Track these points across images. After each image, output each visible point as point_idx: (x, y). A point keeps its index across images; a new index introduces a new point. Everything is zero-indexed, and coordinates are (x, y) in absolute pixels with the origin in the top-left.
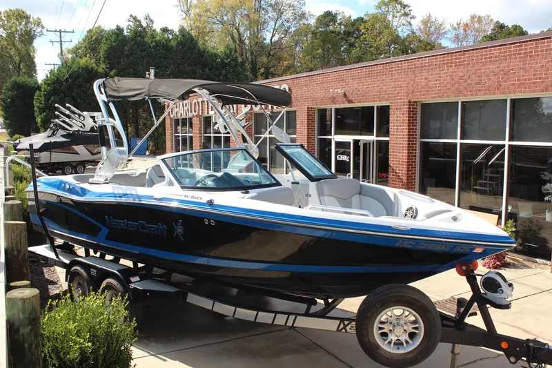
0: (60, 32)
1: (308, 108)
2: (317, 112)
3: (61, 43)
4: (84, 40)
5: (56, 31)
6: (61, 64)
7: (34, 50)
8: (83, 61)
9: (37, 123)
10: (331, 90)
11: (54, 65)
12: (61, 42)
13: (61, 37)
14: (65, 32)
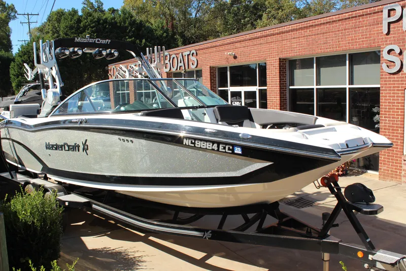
0: (28, 15)
1: (210, 67)
2: (217, 70)
5: (25, 14)
6: (29, 40)
7: (9, 30)
9: (12, 87)
10: (226, 53)
11: (25, 41)
12: (29, 23)
13: (29, 19)
14: (31, 15)
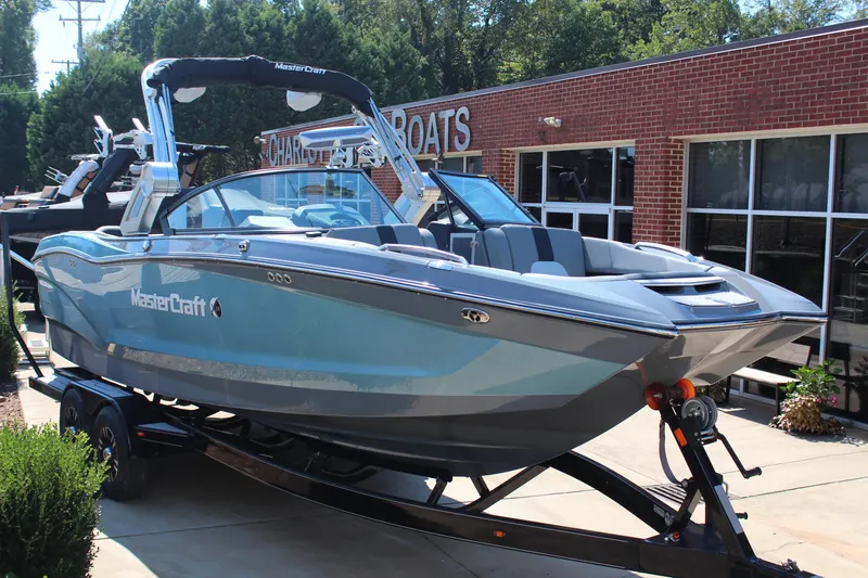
1: (501, 151)
2: (517, 159)
3: (80, 22)
4: (124, 18)
6: (78, 61)
7: (32, 35)
8: (119, 59)
9: (30, 173)
11: (68, 63)
12: (80, 20)
13: (79, 11)
